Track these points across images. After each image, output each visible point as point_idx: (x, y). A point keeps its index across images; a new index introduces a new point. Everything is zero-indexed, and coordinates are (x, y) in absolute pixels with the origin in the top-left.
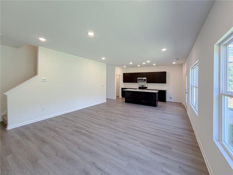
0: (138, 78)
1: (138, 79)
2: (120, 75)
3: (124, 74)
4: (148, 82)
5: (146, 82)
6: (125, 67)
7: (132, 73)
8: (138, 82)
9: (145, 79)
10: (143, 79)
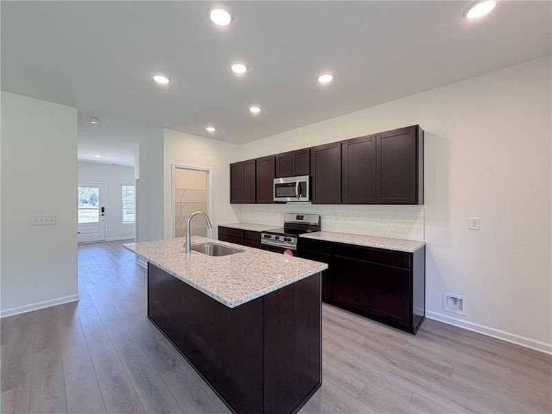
0: (276, 181)
2: (208, 172)
3: (232, 167)
5: (307, 199)
6: (211, 129)
7: (256, 160)
8: (275, 199)
9: (304, 185)
10: (294, 185)
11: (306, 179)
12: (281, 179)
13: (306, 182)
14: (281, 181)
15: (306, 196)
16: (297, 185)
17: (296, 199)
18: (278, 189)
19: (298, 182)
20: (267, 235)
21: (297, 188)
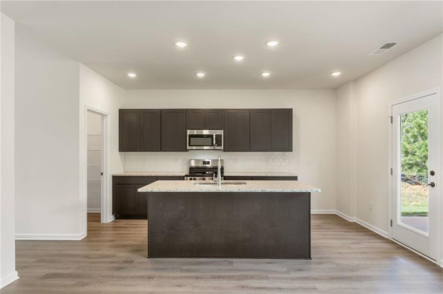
0: (189, 132)
1: (191, 136)
2: (103, 116)
3: (123, 113)
4: (232, 145)
5: (222, 148)
7: (161, 111)
8: (188, 148)
9: (218, 137)
10: (211, 136)
11: (221, 132)
12: (195, 131)
13: (221, 135)
14: (195, 132)
15: (221, 146)
16: (214, 137)
17: (212, 148)
18: (191, 138)
19: (214, 134)
20: (193, 178)
21: (214, 139)
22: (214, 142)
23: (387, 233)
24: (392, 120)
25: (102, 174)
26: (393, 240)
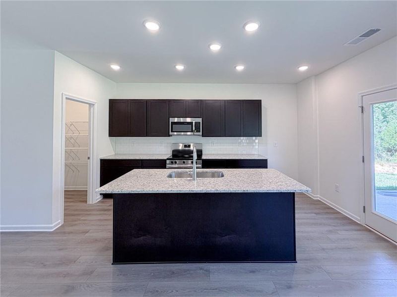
0: (171, 120)
1: (173, 123)
2: (91, 105)
3: (113, 103)
4: (209, 131)
6: (115, 67)
7: (147, 101)
8: (171, 133)
9: (197, 124)
10: (191, 123)
11: (200, 120)
13: (200, 123)
14: (176, 120)
15: (200, 132)
16: (194, 124)
17: (192, 133)
18: (173, 125)
19: (194, 122)
20: (174, 161)
21: (194, 126)
22: (194, 128)
23: (359, 218)
24: (363, 110)
25: (89, 158)
26: (366, 226)
